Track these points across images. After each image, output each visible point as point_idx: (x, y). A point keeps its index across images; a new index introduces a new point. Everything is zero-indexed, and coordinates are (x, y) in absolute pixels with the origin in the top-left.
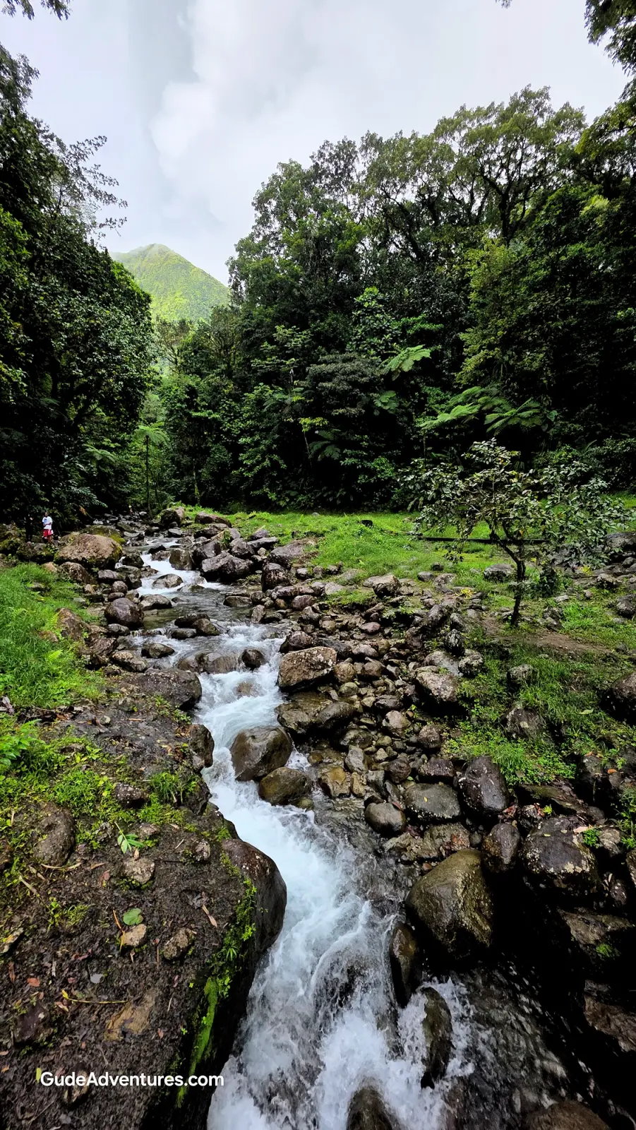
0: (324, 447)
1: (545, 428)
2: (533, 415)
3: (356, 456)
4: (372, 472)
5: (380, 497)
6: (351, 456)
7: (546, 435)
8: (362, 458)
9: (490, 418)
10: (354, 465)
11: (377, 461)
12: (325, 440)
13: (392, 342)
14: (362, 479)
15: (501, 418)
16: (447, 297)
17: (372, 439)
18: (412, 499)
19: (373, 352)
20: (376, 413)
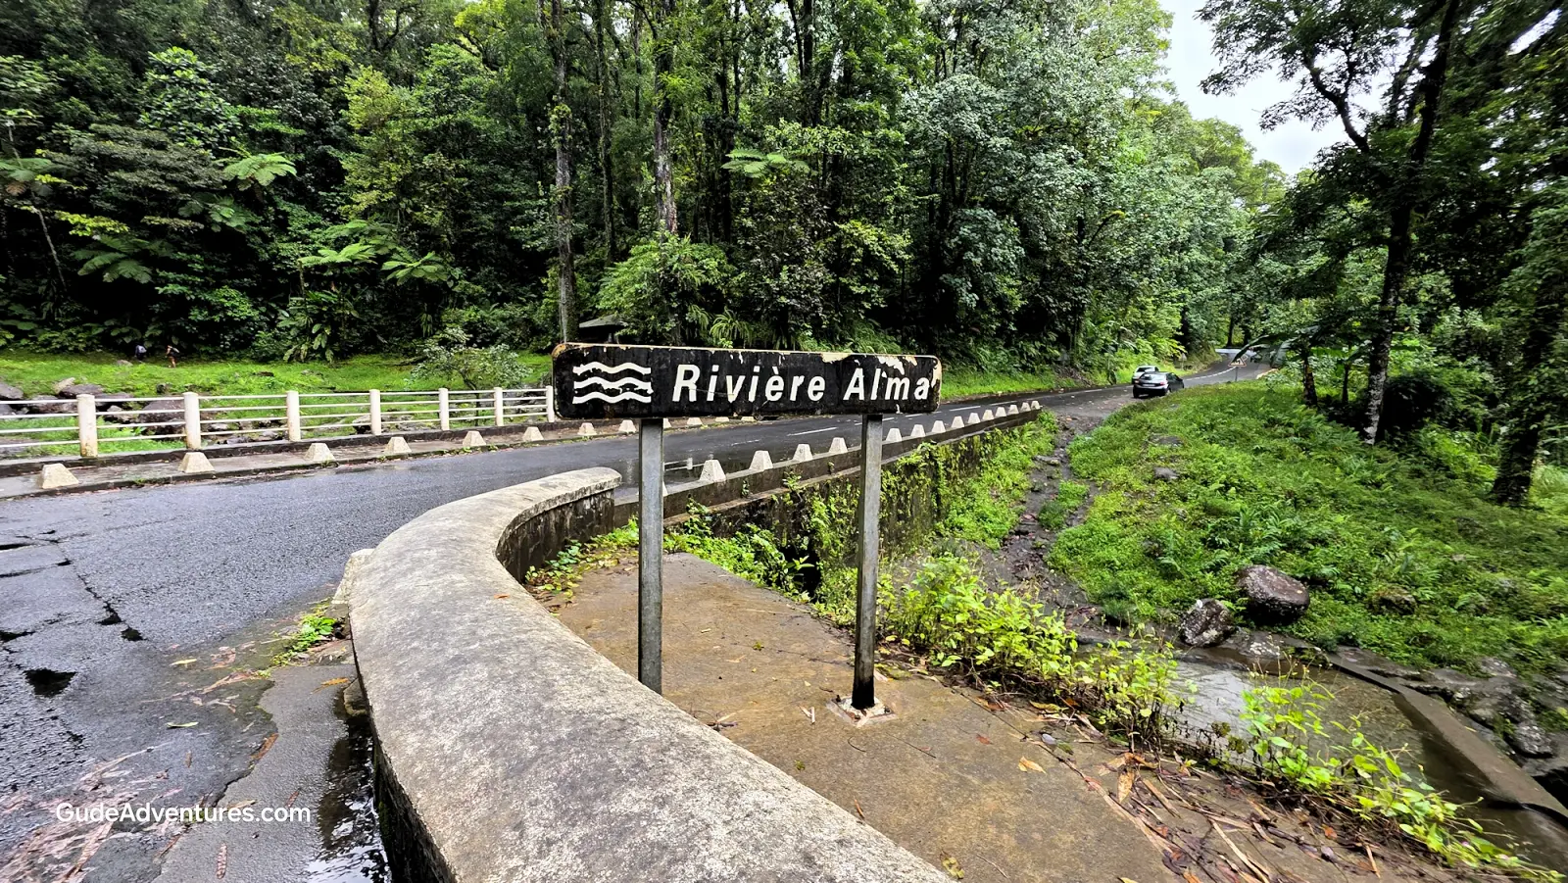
0: (116, 262)
1: (451, 284)
2: (438, 272)
3: (184, 283)
4: (212, 309)
5: (232, 341)
6: (175, 282)
7: (450, 291)
8: (193, 286)
9: (388, 265)
10: (182, 295)
11: (221, 292)
12: (114, 250)
13: (229, 135)
14: (197, 315)
15: (403, 267)
16: (308, 98)
17: (207, 261)
18: (290, 347)
19: (196, 142)
20: (216, 229)
